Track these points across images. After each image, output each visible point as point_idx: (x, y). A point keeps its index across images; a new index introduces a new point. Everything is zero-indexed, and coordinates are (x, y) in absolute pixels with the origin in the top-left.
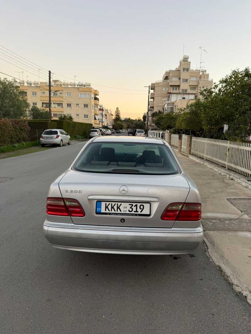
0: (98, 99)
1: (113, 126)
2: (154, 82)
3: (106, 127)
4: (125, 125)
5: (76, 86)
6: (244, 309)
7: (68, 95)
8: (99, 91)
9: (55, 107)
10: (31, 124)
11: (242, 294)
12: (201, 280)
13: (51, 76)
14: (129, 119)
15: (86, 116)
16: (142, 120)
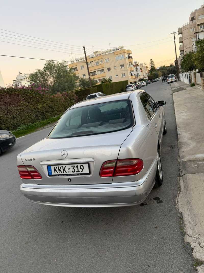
0: (132, 57)
1: (149, 77)
2: (181, 27)
3: (142, 80)
4: (160, 73)
5: (112, 52)
6: (184, 263)
7: (107, 61)
8: (131, 50)
9: (99, 74)
10: (78, 93)
11: (190, 246)
12: (156, 228)
13: (86, 51)
14: (164, 66)
15: (124, 75)
16: (174, 64)
